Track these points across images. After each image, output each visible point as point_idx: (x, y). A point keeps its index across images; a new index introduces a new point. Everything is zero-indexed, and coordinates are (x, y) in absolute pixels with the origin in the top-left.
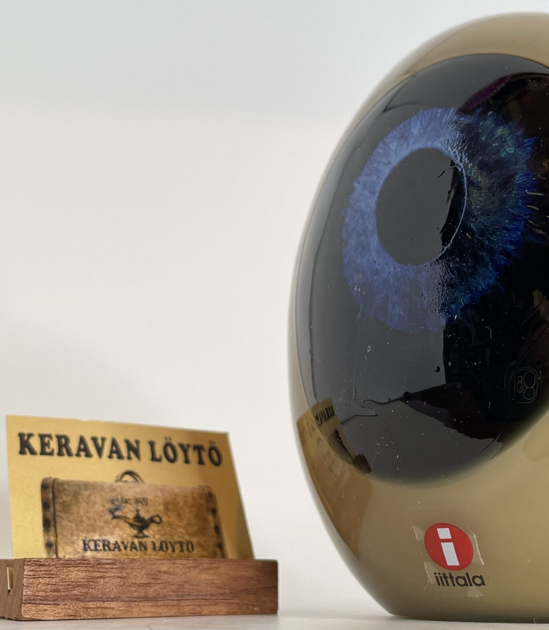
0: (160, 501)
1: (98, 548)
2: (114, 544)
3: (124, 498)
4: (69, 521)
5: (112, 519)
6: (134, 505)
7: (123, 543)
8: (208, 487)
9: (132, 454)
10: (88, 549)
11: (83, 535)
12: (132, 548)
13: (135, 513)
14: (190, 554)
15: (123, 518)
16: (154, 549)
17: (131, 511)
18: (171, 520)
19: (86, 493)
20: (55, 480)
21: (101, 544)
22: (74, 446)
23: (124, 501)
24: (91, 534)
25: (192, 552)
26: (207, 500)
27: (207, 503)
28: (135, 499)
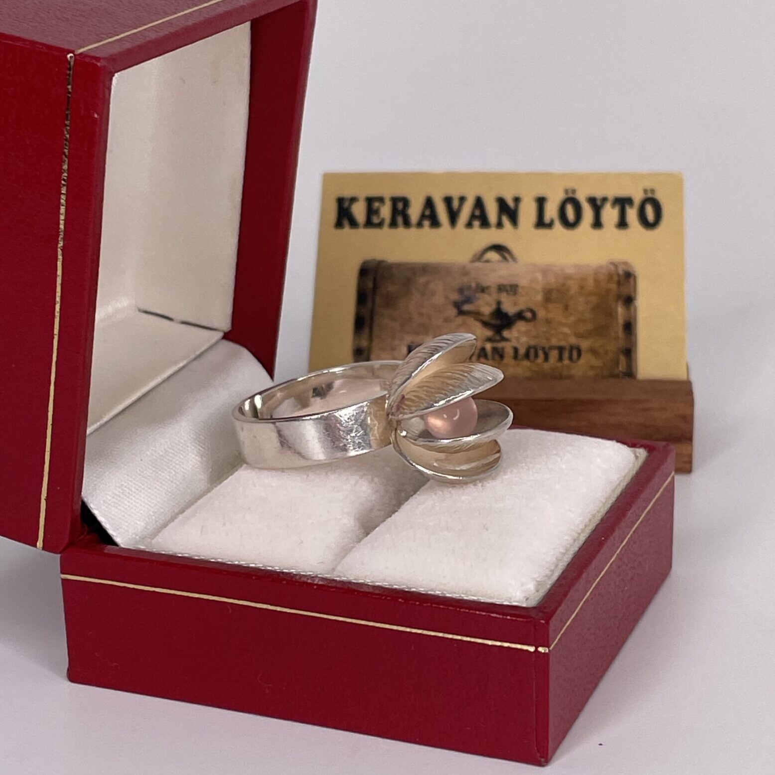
3: (480, 285)
4: (393, 319)
5: (456, 317)
6: (495, 295)
11: (408, 338)
12: (479, 356)
13: (494, 307)
14: (573, 364)
16: (516, 357)
17: (488, 304)
18: (552, 315)
20: (380, 262)
22: (415, 212)
23: (480, 289)
24: (421, 337)
25: (575, 362)
26: (619, 283)
27: (619, 288)
28: (497, 287)
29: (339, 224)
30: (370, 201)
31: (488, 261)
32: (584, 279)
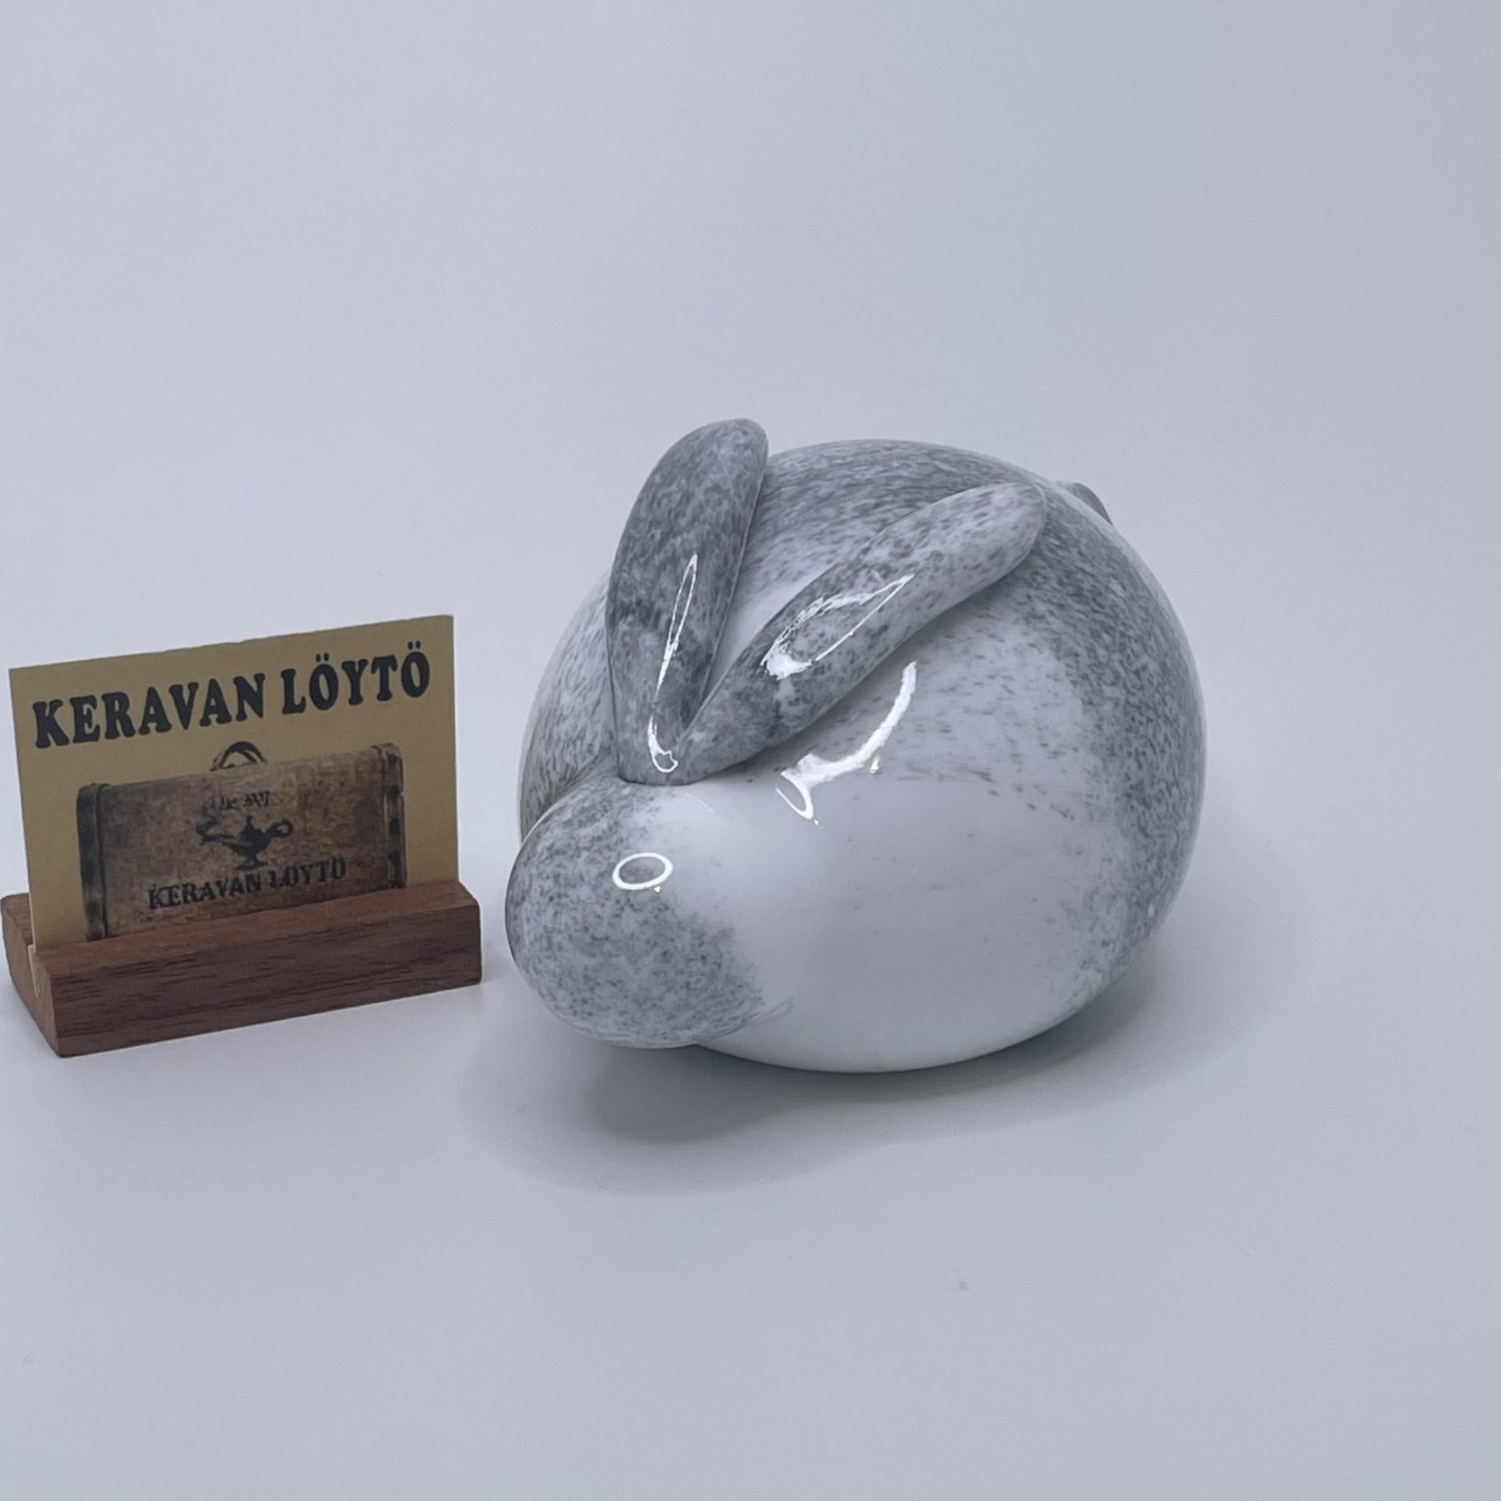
0: (293, 792)
1: (175, 900)
2: (204, 889)
3: (225, 800)
4: (127, 860)
5: (201, 844)
6: (244, 810)
7: (218, 883)
8: (390, 745)
9: (247, 708)
10: (158, 905)
11: (150, 882)
12: (233, 889)
13: (245, 824)
14: (337, 881)
15: (221, 839)
16: (273, 885)
17: (236, 822)
18: (309, 825)
19: (157, 803)
20: (101, 787)
21: (180, 893)
22: (136, 713)
23: (225, 806)
24: (164, 877)
25: (340, 878)
26: (383, 772)
27: (384, 777)
28: (245, 798)
29: (42, 743)
30: (77, 703)
31: (231, 766)
32: (343, 773)
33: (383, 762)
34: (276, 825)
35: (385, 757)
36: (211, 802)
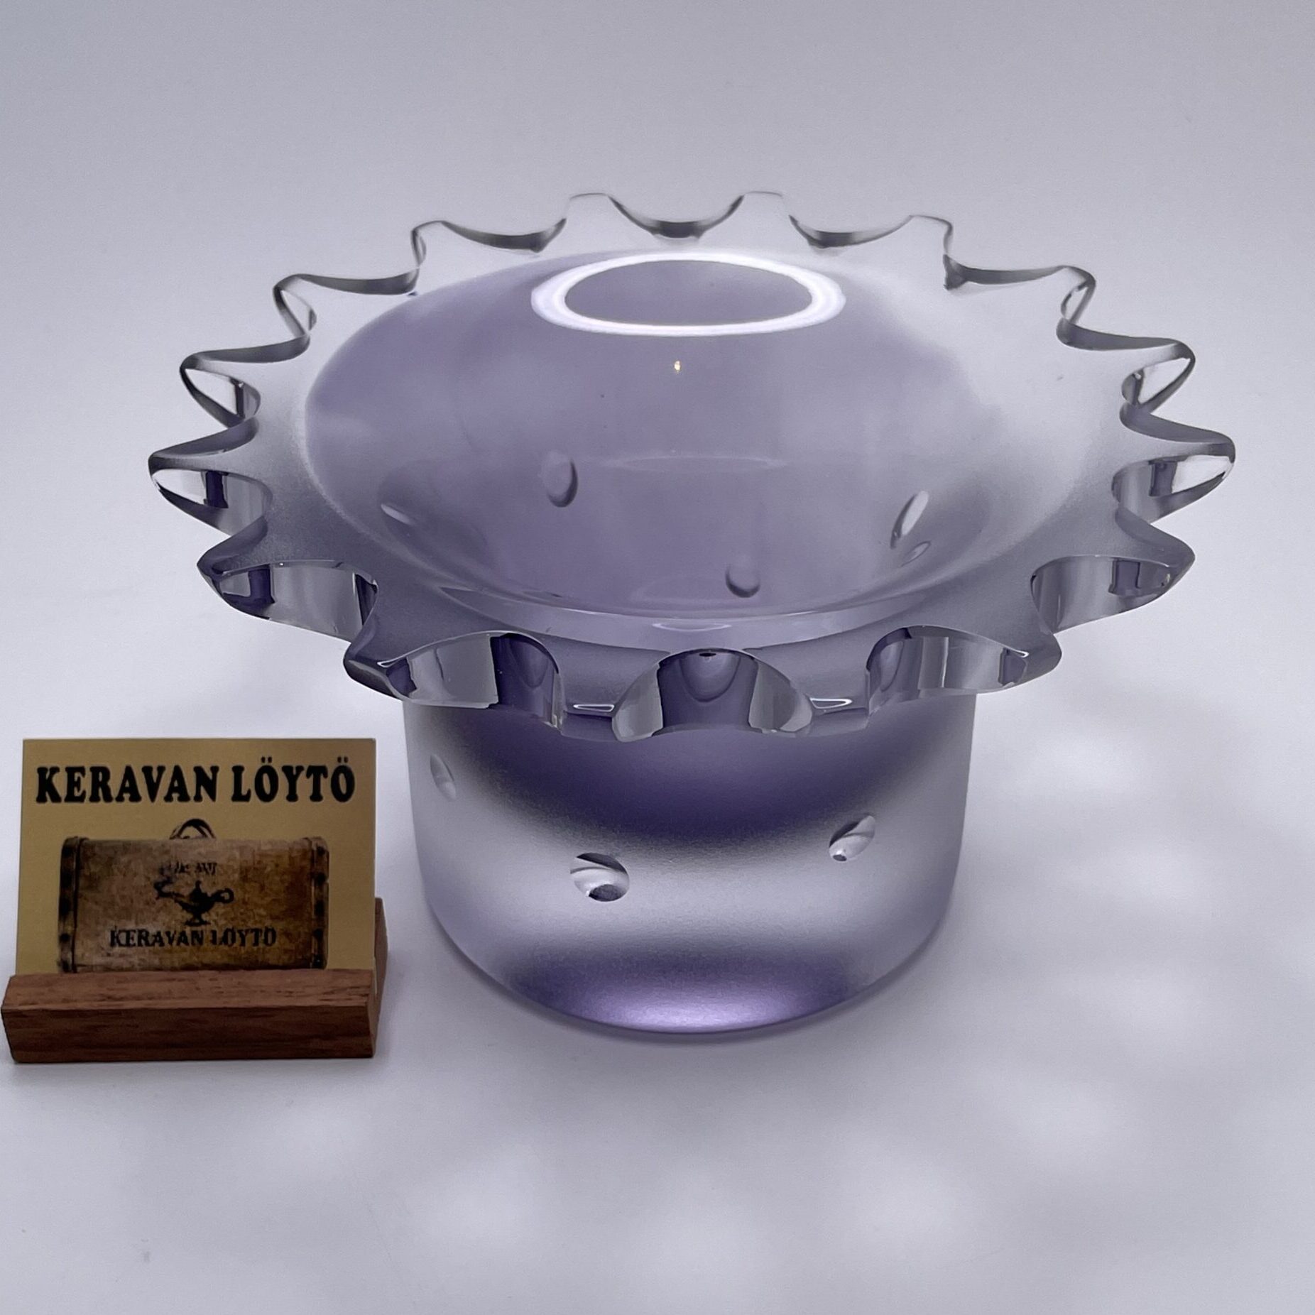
0: (236, 866)
1: (131, 942)
2: (154, 936)
3: (180, 864)
4: (96, 903)
5: (157, 898)
6: (195, 875)
7: (168, 933)
8: (319, 838)
9: (203, 790)
10: (117, 945)
11: (112, 923)
12: (180, 941)
13: (194, 887)
14: (268, 948)
15: (174, 897)
16: (214, 941)
17: (187, 884)
18: (247, 896)
19: (124, 859)
20: (82, 840)
21: (136, 936)
22: (115, 784)
23: (180, 869)
24: (124, 921)
25: (271, 945)
26: (312, 860)
27: (312, 865)
28: (196, 865)
29: (41, 799)
30: (71, 771)
31: (186, 837)
32: (279, 857)
33: (313, 851)
34: (221, 892)
35: (315, 849)
36: (168, 864)
